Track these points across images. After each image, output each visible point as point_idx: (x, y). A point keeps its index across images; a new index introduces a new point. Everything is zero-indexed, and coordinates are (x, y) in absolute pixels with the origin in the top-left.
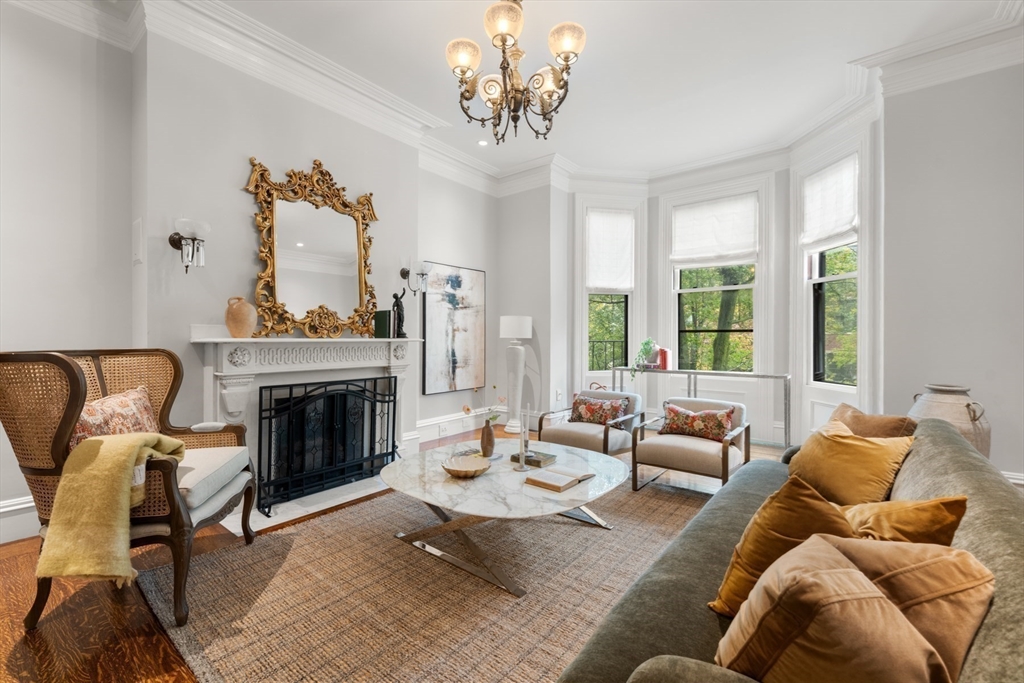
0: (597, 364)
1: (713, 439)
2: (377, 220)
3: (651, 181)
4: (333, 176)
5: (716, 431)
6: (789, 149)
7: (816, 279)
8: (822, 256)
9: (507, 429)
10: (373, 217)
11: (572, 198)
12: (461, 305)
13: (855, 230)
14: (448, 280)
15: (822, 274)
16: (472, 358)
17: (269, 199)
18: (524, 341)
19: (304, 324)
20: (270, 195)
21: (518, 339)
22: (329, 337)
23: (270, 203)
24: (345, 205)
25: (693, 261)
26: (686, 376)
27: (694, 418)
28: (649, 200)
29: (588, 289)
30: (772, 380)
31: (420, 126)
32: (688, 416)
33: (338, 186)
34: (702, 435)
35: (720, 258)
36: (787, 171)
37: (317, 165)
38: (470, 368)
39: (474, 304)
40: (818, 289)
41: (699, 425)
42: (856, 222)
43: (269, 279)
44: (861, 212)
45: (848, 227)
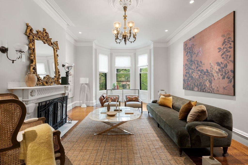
0: (101, 89)
1: (136, 101)
2: (59, 49)
3: (111, 49)
4: (49, 34)
5: (137, 100)
6: (136, 49)
7: (140, 73)
8: (141, 69)
9: (81, 107)
10: (58, 49)
11: (96, 50)
12: (70, 75)
13: (147, 65)
14: (67, 67)
15: (141, 72)
16: (72, 89)
17: (34, 39)
18: (86, 84)
19: (44, 81)
20: (34, 37)
21: (85, 84)
22: (50, 85)
23: (33, 40)
24: (52, 44)
25: (119, 67)
26: (122, 90)
27: (133, 98)
28: (111, 53)
29: (99, 71)
30: (133, 90)
31: (67, 24)
32: (132, 98)
33: (50, 38)
34: (134, 101)
35: (125, 67)
36: (135, 53)
37: (44, 30)
38: (71, 92)
39: (72, 74)
40: (140, 75)
41: (134, 99)
42: (147, 64)
43: (35, 66)
44: (148, 62)
45: (146, 65)
